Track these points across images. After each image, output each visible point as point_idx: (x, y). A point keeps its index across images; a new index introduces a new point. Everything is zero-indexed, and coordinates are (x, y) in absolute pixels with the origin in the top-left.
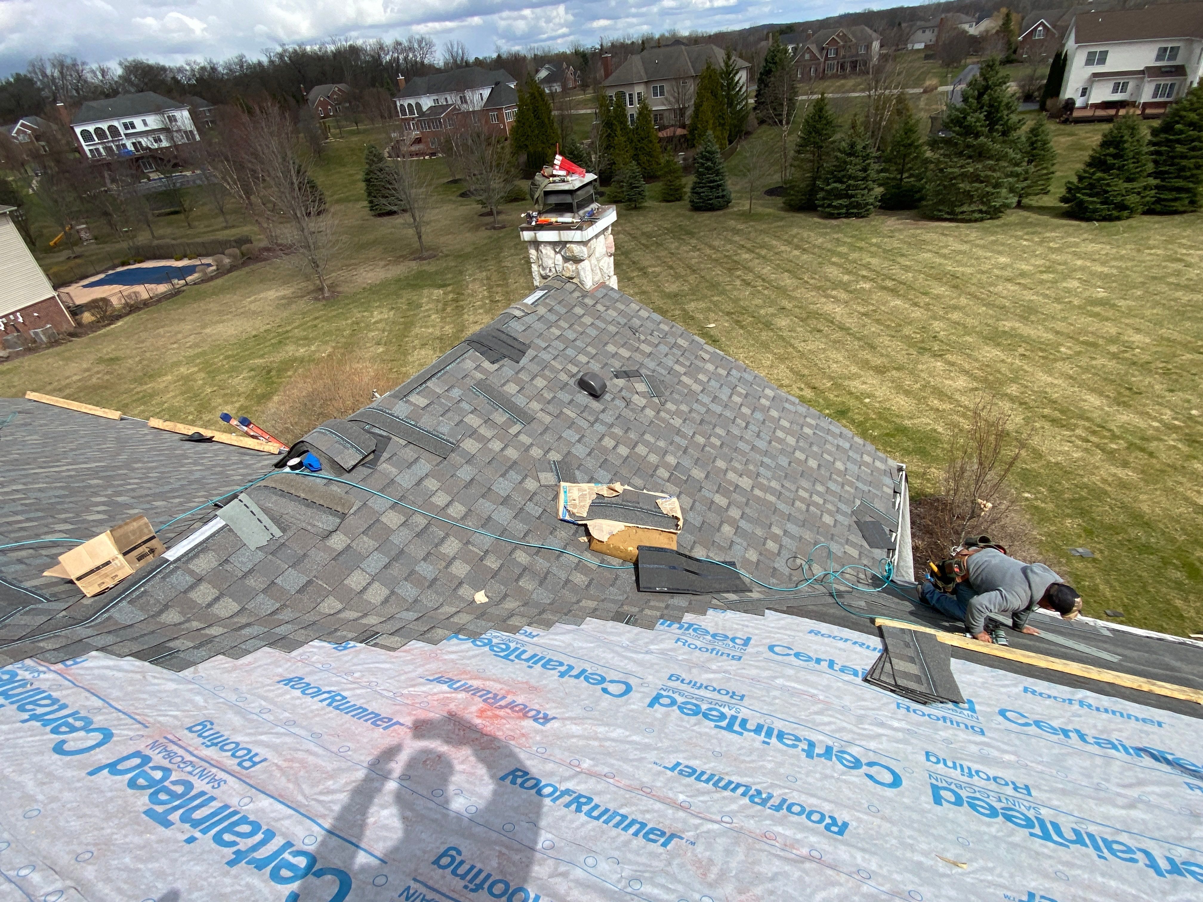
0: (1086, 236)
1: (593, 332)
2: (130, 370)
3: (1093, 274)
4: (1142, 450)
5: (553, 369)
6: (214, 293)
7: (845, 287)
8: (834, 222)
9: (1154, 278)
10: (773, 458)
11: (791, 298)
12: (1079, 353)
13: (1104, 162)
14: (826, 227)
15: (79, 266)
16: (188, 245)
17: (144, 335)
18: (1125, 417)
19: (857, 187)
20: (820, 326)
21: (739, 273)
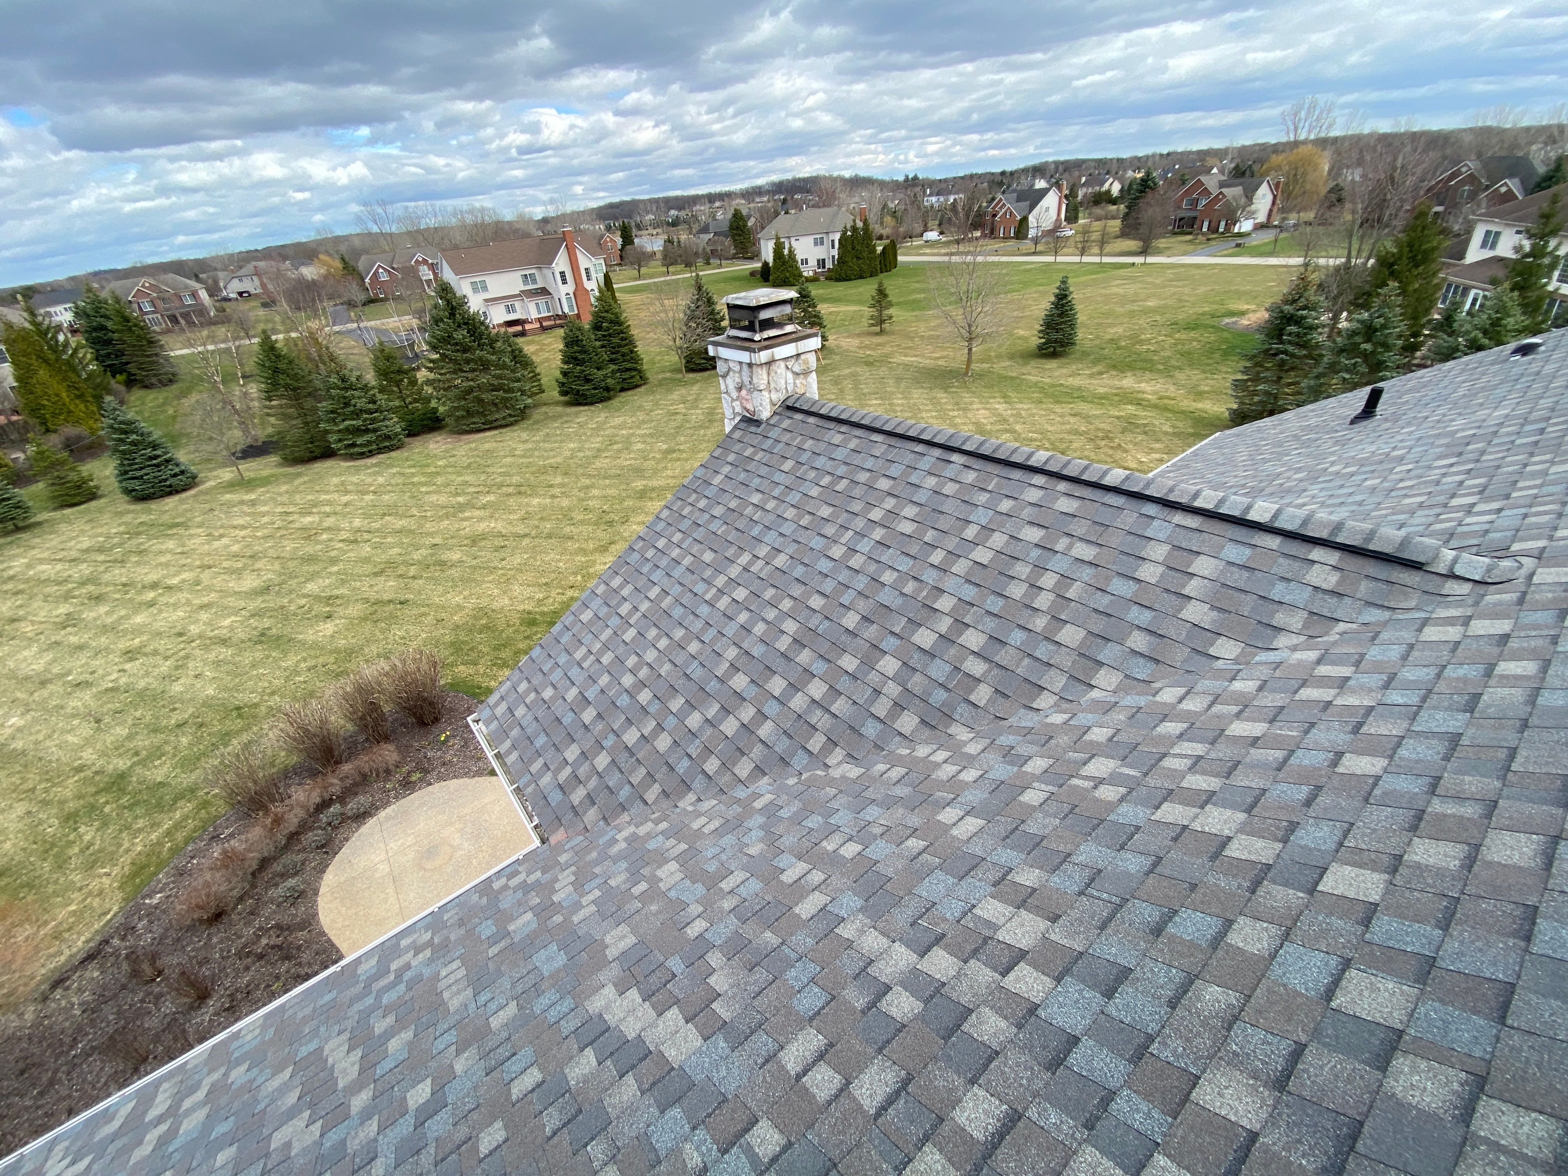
0: (603, 414)
7: (470, 506)
9: (678, 427)
11: (428, 534)
20: (498, 544)
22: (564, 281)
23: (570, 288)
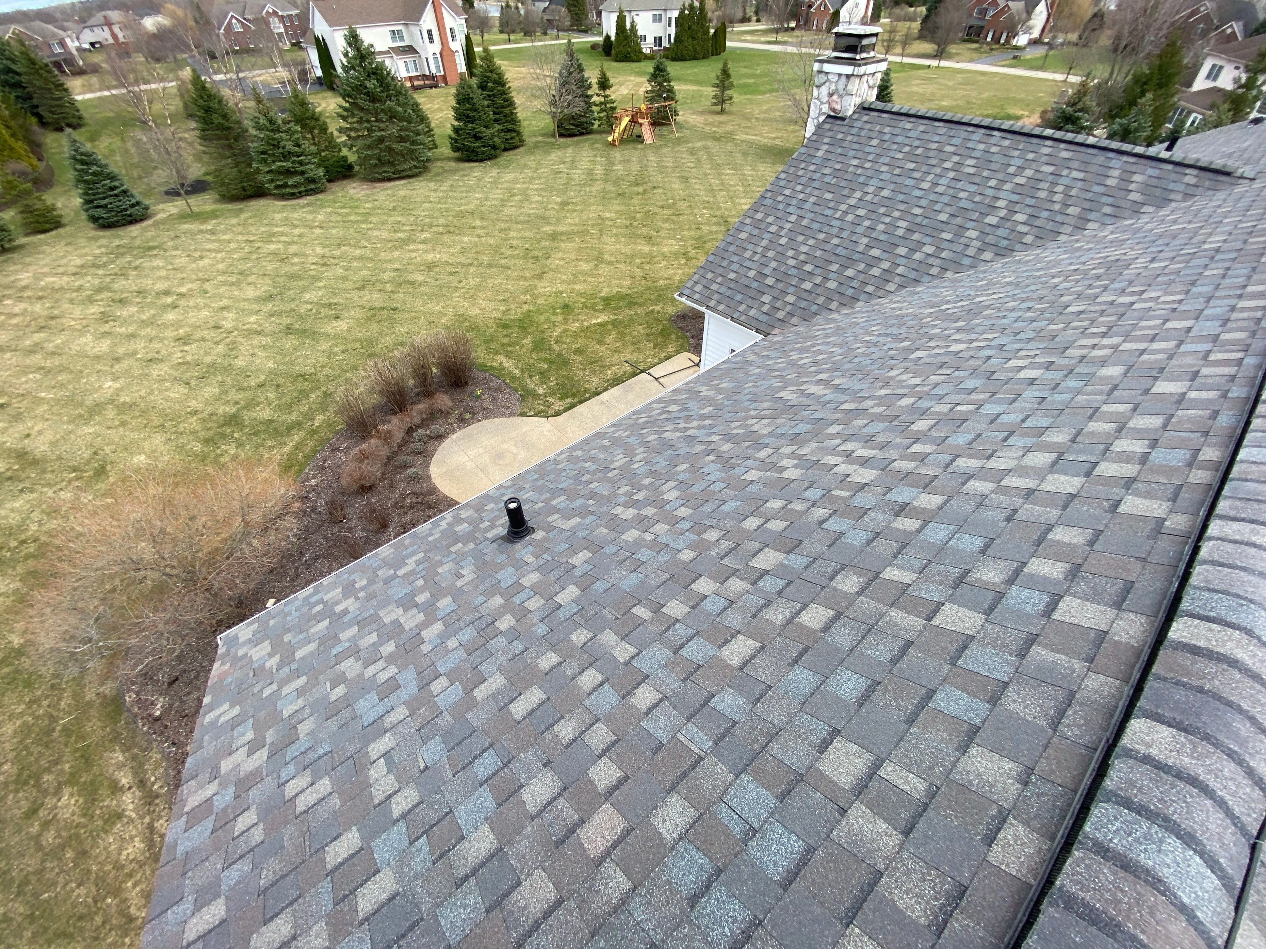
13: (464, 116)
19: (302, 163)
22: (431, 40)
23: (436, 47)
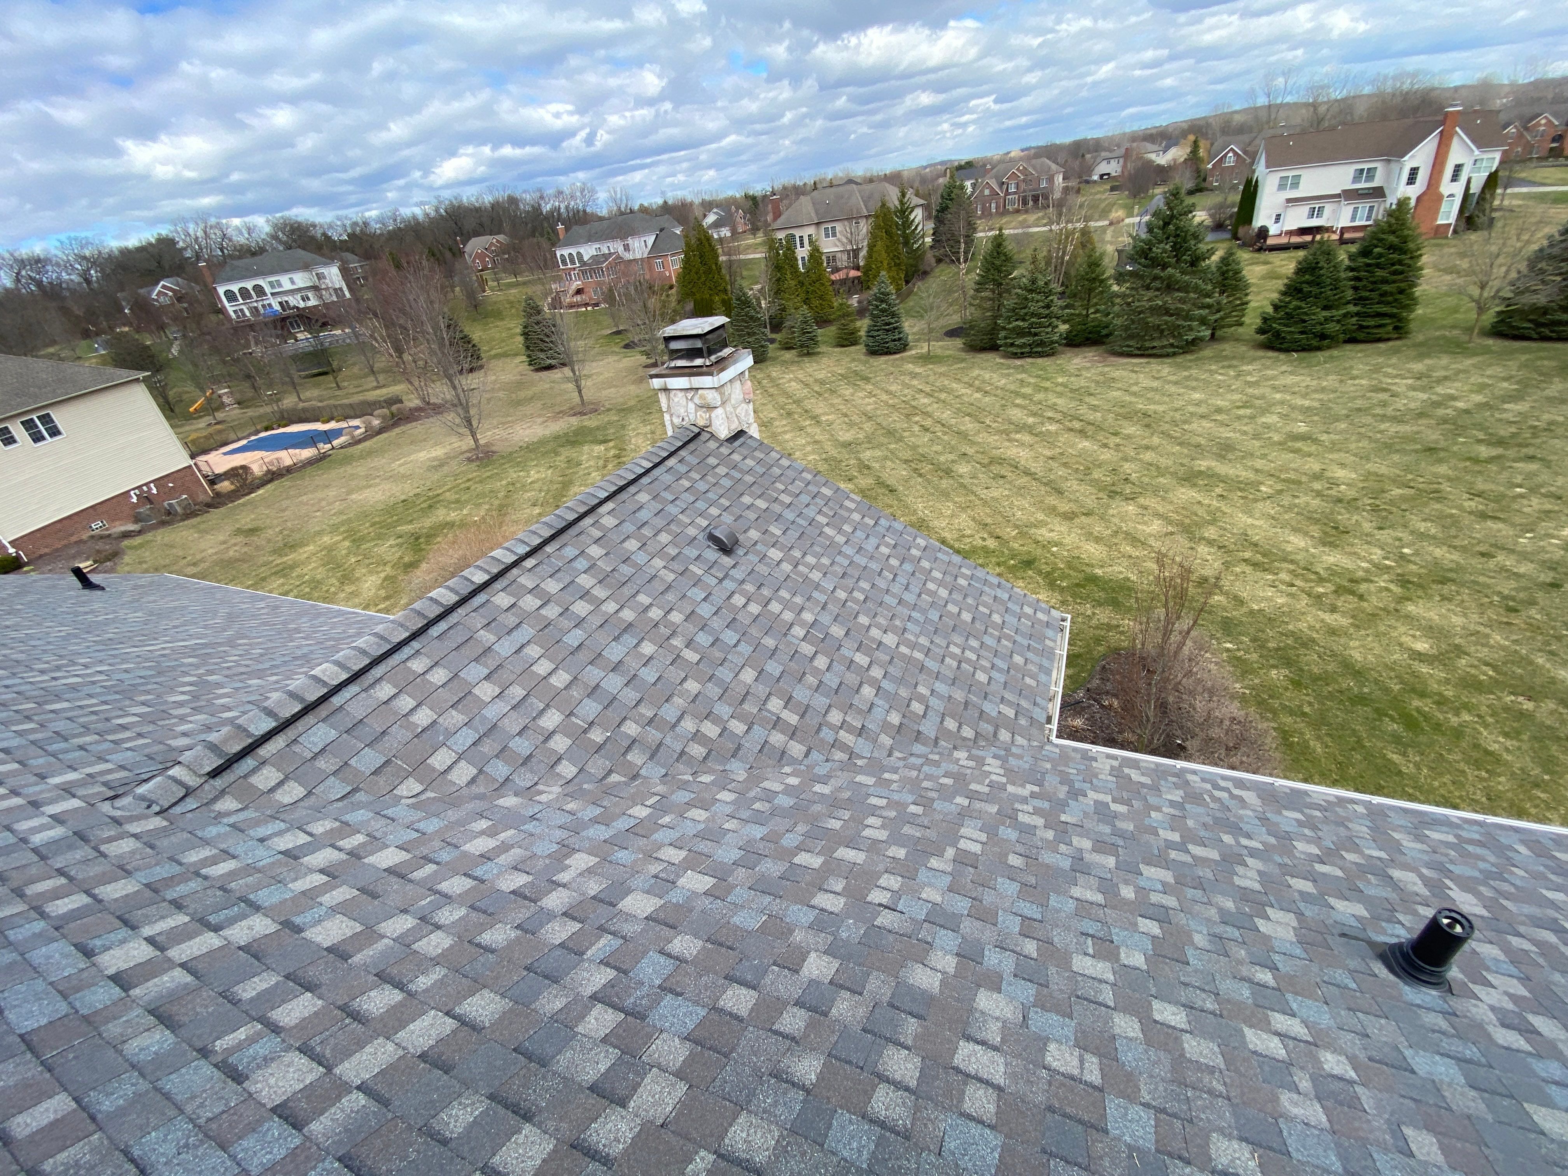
0: (1284, 368)
1: (726, 483)
2: (269, 541)
3: (1293, 408)
4: (1352, 593)
5: (680, 523)
6: (361, 457)
7: (1030, 429)
8: (1018, 362)
9: (1359, 410)
10: (924, 612)
11: (972, 443)
12: (1280, 492)
13: (1300, 291)
14: (1009, 367)
15: (220, 432)
16: (335, 406)
17: (285, 503)
18: (1332, 558)
19: (1041, 325)
20: (1003, 472)
21: (917, 418)
22: (1412, 180)
23: (1416, 189)
